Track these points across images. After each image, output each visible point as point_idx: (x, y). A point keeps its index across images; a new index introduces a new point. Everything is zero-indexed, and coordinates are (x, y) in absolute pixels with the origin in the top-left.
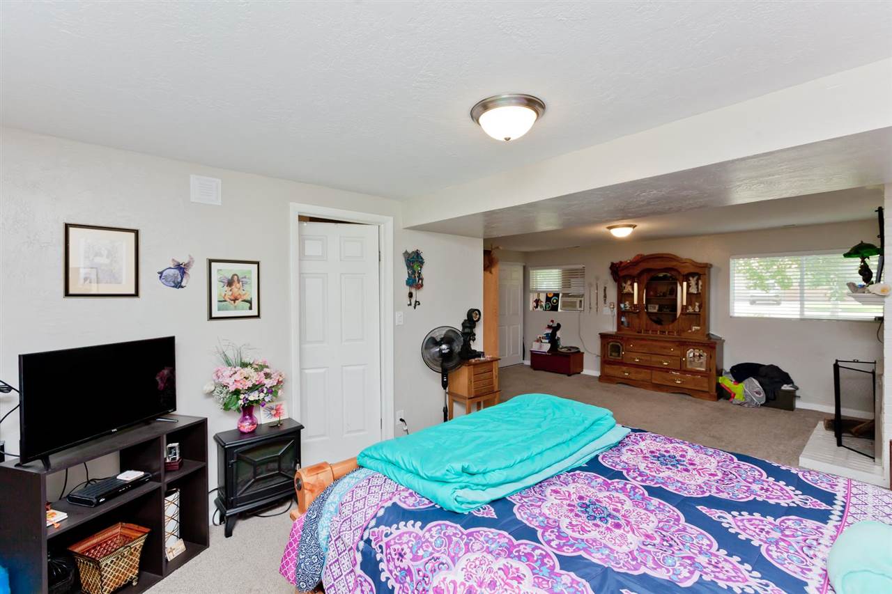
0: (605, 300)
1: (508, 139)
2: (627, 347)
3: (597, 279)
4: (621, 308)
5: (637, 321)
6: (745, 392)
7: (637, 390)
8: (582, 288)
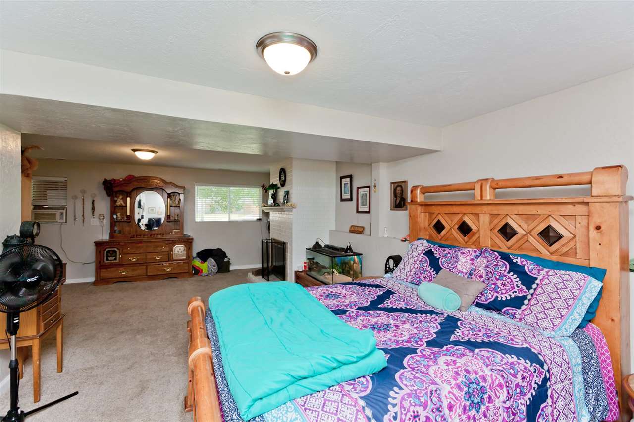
0: (93, 212)
2: (124, 251)
3: (83, 192)
4: (114, 219)
5: (128, 228)
6: (208, 267)
7: (135, 284)
8: (64, 201)
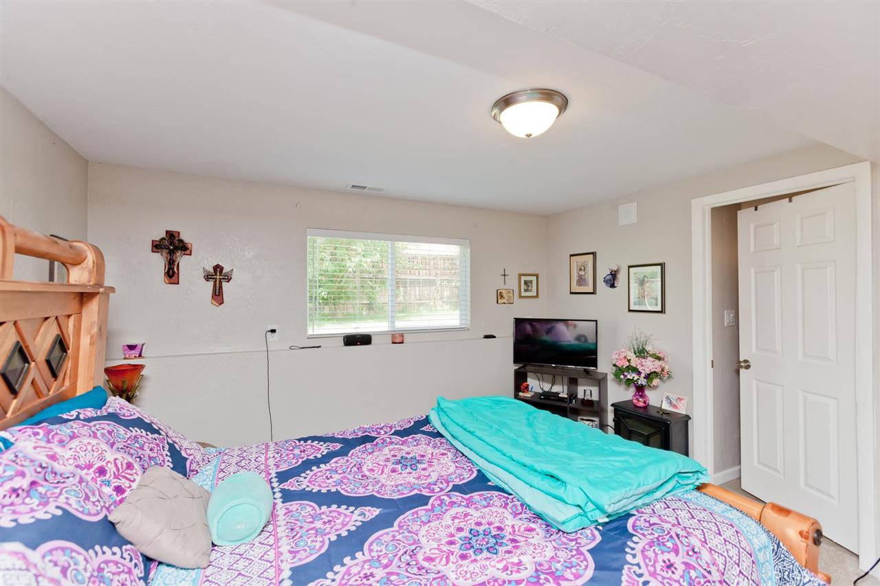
1: (529, 136)
